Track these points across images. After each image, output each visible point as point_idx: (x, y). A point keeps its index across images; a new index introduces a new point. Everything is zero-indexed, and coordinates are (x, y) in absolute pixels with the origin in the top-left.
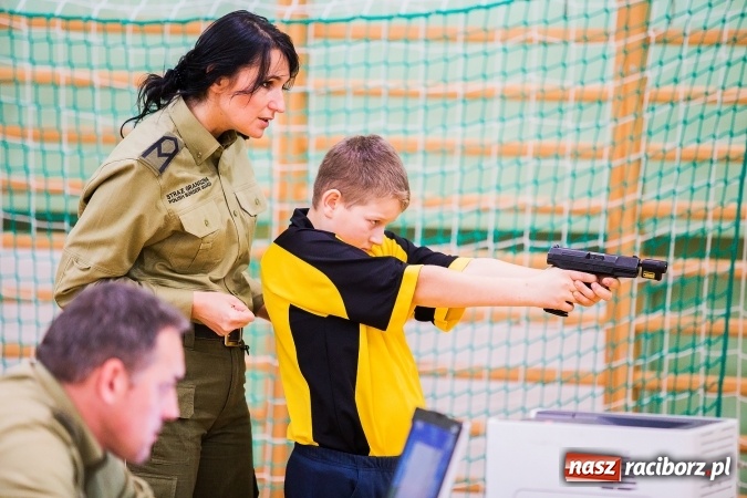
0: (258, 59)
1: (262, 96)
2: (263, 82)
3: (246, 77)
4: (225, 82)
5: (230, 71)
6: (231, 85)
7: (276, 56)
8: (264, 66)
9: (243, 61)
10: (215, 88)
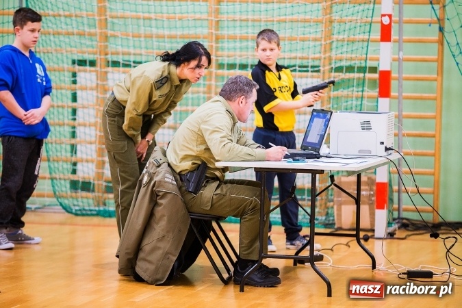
0: (198, 58)
1: (197, 71)
2: (199, 66)
3: (193, 63)
4: (186, 64)
5: (188, 60)
6: (188, 65)
7: (204, 59)
8: (200, 61)
9: (193, 58)
10: (183, 65)
